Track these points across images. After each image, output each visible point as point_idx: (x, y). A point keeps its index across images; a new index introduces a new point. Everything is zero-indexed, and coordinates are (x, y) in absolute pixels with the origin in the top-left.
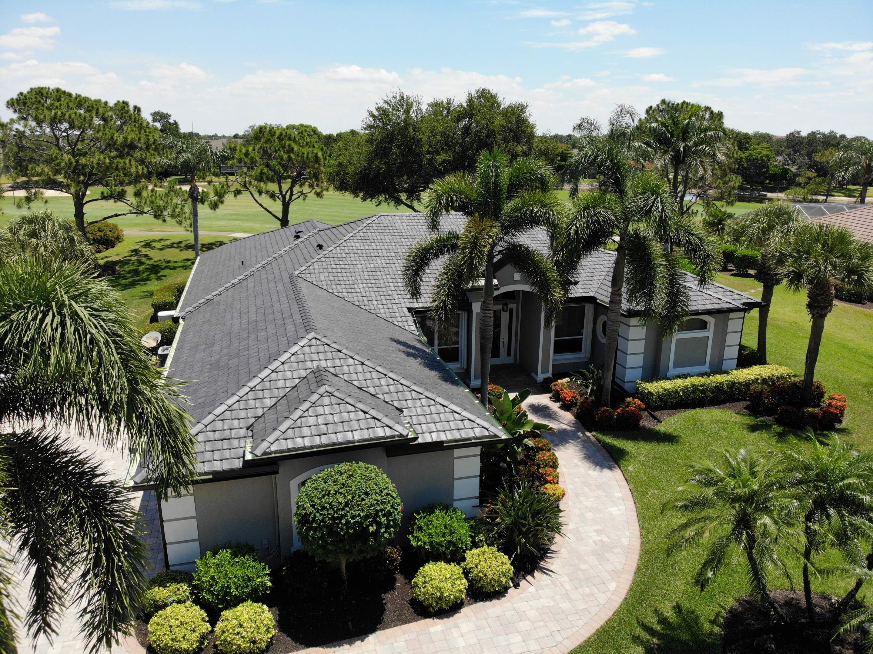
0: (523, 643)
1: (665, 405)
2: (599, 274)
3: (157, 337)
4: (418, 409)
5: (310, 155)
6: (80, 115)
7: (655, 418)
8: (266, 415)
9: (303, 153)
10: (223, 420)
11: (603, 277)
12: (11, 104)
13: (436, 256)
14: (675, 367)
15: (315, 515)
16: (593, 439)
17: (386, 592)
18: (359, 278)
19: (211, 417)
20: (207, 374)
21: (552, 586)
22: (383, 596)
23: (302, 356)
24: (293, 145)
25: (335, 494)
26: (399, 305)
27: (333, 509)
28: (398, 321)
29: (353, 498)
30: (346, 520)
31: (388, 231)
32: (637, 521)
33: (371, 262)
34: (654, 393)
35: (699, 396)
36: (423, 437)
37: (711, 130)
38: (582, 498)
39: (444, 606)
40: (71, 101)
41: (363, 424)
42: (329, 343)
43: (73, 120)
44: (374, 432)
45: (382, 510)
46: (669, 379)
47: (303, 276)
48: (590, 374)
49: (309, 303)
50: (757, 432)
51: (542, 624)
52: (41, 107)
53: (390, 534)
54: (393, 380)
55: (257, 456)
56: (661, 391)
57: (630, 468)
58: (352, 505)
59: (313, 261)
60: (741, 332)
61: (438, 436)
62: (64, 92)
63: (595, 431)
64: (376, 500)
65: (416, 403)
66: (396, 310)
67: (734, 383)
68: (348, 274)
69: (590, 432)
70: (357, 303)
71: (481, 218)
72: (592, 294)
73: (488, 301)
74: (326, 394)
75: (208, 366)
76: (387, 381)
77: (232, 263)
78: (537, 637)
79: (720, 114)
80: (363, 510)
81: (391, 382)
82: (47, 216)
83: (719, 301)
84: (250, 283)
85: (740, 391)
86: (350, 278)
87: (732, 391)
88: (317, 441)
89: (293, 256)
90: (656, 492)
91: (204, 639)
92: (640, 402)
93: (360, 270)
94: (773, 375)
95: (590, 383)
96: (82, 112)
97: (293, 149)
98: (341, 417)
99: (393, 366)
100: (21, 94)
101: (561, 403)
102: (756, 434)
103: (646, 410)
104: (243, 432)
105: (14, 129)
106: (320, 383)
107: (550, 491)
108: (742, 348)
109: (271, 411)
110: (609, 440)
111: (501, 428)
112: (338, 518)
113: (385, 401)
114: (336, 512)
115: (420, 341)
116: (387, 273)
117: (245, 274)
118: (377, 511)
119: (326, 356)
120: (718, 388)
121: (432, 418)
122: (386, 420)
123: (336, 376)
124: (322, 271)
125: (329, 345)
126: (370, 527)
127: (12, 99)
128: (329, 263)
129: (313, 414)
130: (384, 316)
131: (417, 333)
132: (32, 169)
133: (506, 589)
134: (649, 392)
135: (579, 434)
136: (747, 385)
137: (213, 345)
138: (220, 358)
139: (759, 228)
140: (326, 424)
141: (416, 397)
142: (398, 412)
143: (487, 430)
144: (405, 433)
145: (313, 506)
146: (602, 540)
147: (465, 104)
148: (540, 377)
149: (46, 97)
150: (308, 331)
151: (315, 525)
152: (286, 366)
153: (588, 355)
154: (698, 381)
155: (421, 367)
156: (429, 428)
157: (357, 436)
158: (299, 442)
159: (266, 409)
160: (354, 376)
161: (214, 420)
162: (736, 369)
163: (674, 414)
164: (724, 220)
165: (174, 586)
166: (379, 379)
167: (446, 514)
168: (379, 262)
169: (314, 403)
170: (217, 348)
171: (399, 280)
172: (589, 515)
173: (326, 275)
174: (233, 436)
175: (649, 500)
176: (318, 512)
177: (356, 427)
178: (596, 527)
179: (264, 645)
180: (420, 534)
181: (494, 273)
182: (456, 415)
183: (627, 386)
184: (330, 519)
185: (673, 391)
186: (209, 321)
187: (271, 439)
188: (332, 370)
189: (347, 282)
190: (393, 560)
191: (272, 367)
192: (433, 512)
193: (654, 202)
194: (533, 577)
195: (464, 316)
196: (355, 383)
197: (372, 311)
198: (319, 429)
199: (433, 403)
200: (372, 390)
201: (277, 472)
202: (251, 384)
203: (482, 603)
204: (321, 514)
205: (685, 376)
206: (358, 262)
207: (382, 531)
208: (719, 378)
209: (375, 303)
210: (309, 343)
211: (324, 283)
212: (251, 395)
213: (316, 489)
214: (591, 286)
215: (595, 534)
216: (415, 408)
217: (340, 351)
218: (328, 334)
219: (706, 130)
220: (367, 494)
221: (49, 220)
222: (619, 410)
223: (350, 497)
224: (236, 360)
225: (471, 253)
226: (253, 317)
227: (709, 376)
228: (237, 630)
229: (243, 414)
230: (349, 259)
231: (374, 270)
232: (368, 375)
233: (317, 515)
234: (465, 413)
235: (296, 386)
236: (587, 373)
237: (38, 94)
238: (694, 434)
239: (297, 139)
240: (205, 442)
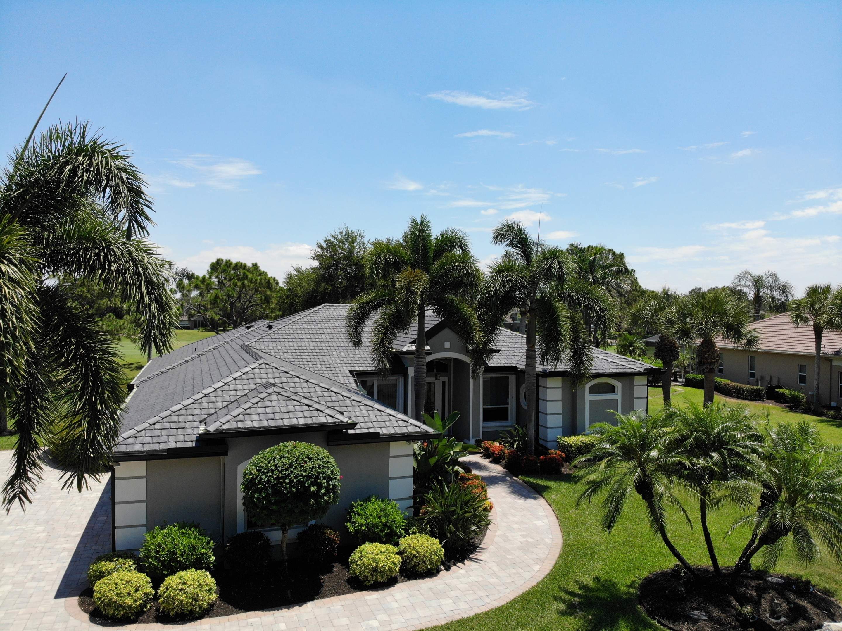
0: (454, 604)
4: (357, 413)
5: (263, 281)
8: (218, 413)
9: (256, 280)
10: (178, 415)
14: (590, 424)
15: (261, 478)
16: (520, 481)
17: (324, 574)
19: (167, 412)
21: (481, 569)
22: (321, 577)
23: (253, 375)
24: (247, 273)
27: (278, 470)
28: (341, 380)
29: (296, 461)
30: (290, 479)
31: (332, 316)
32: (559, 529)
34: (573, 445)
36: (361, 430)
37: (614, 266)
38: (509, 516)
39: (379, 579)
41: (306, 414)
44: (317, 419)
45: (323, 473)
46: (586, 435)
51: (471, 592)
53: (330, 498)
55: (209, 432)
56: (579, 443)
57: (553, 497)
58: (296, 466)
59: (263, 335)
60: (647, 399)
61: (375, 430)
63: (521, 476)
64: (317, 464)
65: (355, 409)
66: (339, 372)
68: (295, 345)
69: (517, 477)
71: (413, 270)
72: (514, 364)
73: (420, 350)
74: (274, 393)
76: (330, 393)
78: (467, 600)
79: (622, 256)
80: (305, 471)
81: (333, 394)
83: (624, 367)
84: (203, 357)
86: (297, 348)
88: (265, 423)
89: (243, 338)
90: (576, 510)
91: (147, 603)
92: (561, 453)
93: (306, 344)
95: (516, 440)
97: (247, 276)
98: (287, 409)
101: (490, 459)
103: (566, 459)
104: (196, 423)
109: (223, 410)
110: (532, 480)
112: (282, 478)
114: (281, 472)
117: (198, 353)
118: (318, 473)
119: (274, 375)
121: (369, 419)
122: (328, 411)
123: (283, 388)
124: (271, 342)
125: (277, 368)
126: (312, 487)
128: (278, 337)
129: (262, 406)
133: (438, 571)
134: (568, 444)
135: (507, 478)
138: (175, 390)
140: (273, 413)
141: (356, 405)
143: (420, 428)
144: (344, 421)
145: (259, 471)
146: (527, 541)
147: (401, 241)
148: (472, 441)
151: (260, 487)
152: (237, 382)
157: (302, 422)
158: (249, 424)
159: (218, 409)
160: (300, 390)
161: (171, 415)
165: (120, 560)
166: (322, 392)
167: (381, 502)
168: (324, 337)
169: (263, 399)
172: (516, 526)
173: (275, 346)
174: (187, 426)
175: (570, 516)
176: (264, 475)
177: (301, 416)
178: (523, 533)
179: (205, 606)
181: (427, 341)
182: (391, 417)
184: (274, 479)
187: (223, 420)
188: (279, 385)
189: (294, 352)
190: (332, 542)
191: (226, 381)
192: (370, 500)
194: (464, 564)
195: (401, 382)
198: (267, 416)
199: (371, 408)
201: (226, 454)
202: (205, 392)
203: (415, 581)
204: (266, 476)
207: (323, 491)
210: (259, 367)
212: (205, 399)
215: (521, 537)
216: (354, 412)
217: (287, 373)
219: (610, 266)
220: (310, 459)
222: (542, 457)
223: (294, 460)
228: (180, 586)
229: (196, 412)
232: (312, 389)
233: (263, 477)
234: (400, 416)
235: (246, 394)
236: (512, 431)
239: (251, 270)
240: (161, 429)
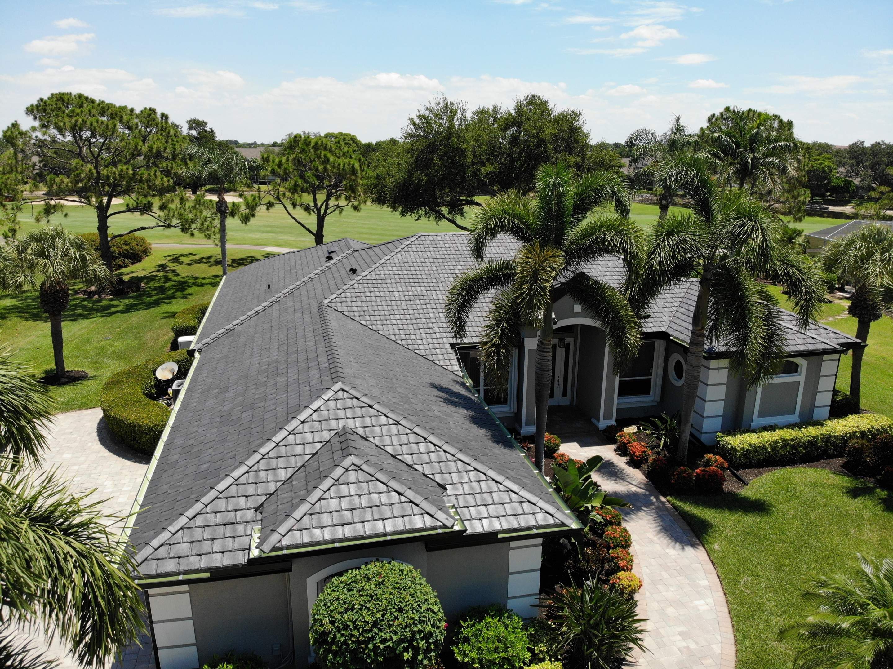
1: (750, 462)
2: (671, 305)
3: (173, 369)
4: (465, 486)
5: (346, 166)
6: (102, 122)
7: (740, 479)
8: (279, 493)
9: (339, 165)
10: (227, 498)
11: (675, 309)
12: (30, 110)
13: (486, 289)
14: (759, 416)
15: (335, 635)
16: (668, 505)
18: (395, 308)
19: (213, 494)
20: (216, 430)
23: (326, 412)
24: (329, 155)
25: (361, 609)
26: (440, 341)
27: (358, 630)
28: (440, 359)
29: (383, 616)
30: (375, 644)
31: (428, 253)
32: (729, 620)
33: (410, 289)
34: (738, 449)
35: (789, 452)
36: (471, 525)
37: (781, 141)
38: (660, 587)
40: (93, 107)
41: (397, 510)
42: (359, 397)
43: (94, 128)
44: (410, 522)
45: (420, 632)
46: (754, 431)
47: (333, 305)
48: (663, 424)
49: (338, 341)
50: (859, 499)
52: (61, 114)
53: (430, 660)
54: (435, 445)
55: (264, 552)
56: (746, 446)
57: (716, 546)
58: (382, 625)
59: (345, 287)
60: (836, 375)
61: (491, 524)
62: (87, 98)
63: (671, 495)
64: (413, 618)
65: (461, 477)
66: (437, 346)
67: (829, 437)
68: (384, 303)
69: (665, 496)
70: (393, 338)
71: (542, 247)
72: (663, 329)
73: (546, 342)
74: (353, 467)
75: (218, 419)
76: (427, 446)
77: (257, 286)
79: (790, 124)
80: (395, 633)
81: (432, 448)
82: (57, 233)
83: (813, 341)
84: (275, 312)
85: (836, 447)
86: (386, 308)
87: (827, 446)
88: (340, 533)
89: (323, 280)
90: (750, 579)
92: (722, 460)
93: (397, 299)
94: (873, 427)
95: (662, 434)
96: (104, 119)
97: (328, 160)
98: (370, 500)
99: (434, 424)
100: (41, 100)
101: (628, 458)
102: (858, 501)
103: (728, 468)
104: (250, 514)
105: (34, 136)
106: (346, 452)
107: (625, 583)
108: (835, 392)
109: (285, 486)
110: (688, 507)
111: (568, 512)
112: (363, 642)
113: (424, 474)
114: (362, 634)
115: (463, 384)
116: (428, 301)
117: (271, 300)
118: (413, 633)
119: (354, 412)
120: (812, 443)
122: (425, 505)
123: (366, 439)
124: (354, 299)
125: (358, 399)
126: (405, 654)
127: (32, 105)
128: (363, 290)
129: (335, 496)
130: (423, 353)
131: (461, 374)
132: (51, 180)
134: (732, 447)
135: (652, 498)
136: (844, 440)
137: (225, 389)
138: (232, 409)
139: (856, 256)
140: (351, 510)
141: (463, 470)
142: (439, 490)
143: (552, 516)
144: (449, 524)
145: (332, 623)
146: (688, 648)
147: (513, 112)
148: (603, 424)
149: (68, 103)
150: (335, 380)
151: (334, 648)
152: (307, 425)
153: (658, 398)
154: (788, 434)
155: (468, 424)
156: (479, 512)
157: (389, 527)
158: (317, 536)
159: (279, 484)
160: (387, 440)
161: (216, 498)
162: (830, 420)
163: (761, 474)
164: (794, 238)
166: (417, 443)
167: (499, 621)
168: (419, 289)
169: (337, 480)
170: (230, 394)
171: (441, 311)
172: (671, 611)
173: (359, 304)
174: (238, 520)
175: (742, 591)
176: (339, 632)
177: (389, 515)
178: (682, 629)
180: (466, 648)
181: (553, 305)
182: (513, 495)
183: (704, 438)
184: (353, 642)
185: (760, 447)
186: (226, 357)
187: (282, 529)
188: (361, 431)
189: (383, 313)
191: (289, 427)
192: (484, 618)
193: (752, 230)
195: (515, 353)
196: (389, 449)
197: (410, 347)
198: (342, 516)
199: (484, 477)
200: (408, 459)
201: (290, 570)
202: (263, 450)
204: (343, 635)
205: (772, 428)
206: (395, 289)
207: (420, 658)
208: (812, 431)
209: (413, 337)
210: (335, 397)
211: (356, 313)
212: (263, 465)
213: (337, 599)
214: (661, 320)
215: (679, 638)
216: (462, 483)
217: (371, 407)
218: (358, 382)
219: (776, 141)
220: (400, 610)
221: (59, 238)
222: (698, 471)
223: (379, 615)
224: (250, 413)
225: (530, 289)
226: (274, 355)
227: (800, 428)
229: (251, 490)
230: (385, 285)
231: (412, 298)
232: (404, 438)
233: (338, 635)
234: (524, 493)
235: (317, 453)
236: (659, 423)
237: (58, 100)
238: (787, 501)
239: (333, 149)
240: (204, 527)
